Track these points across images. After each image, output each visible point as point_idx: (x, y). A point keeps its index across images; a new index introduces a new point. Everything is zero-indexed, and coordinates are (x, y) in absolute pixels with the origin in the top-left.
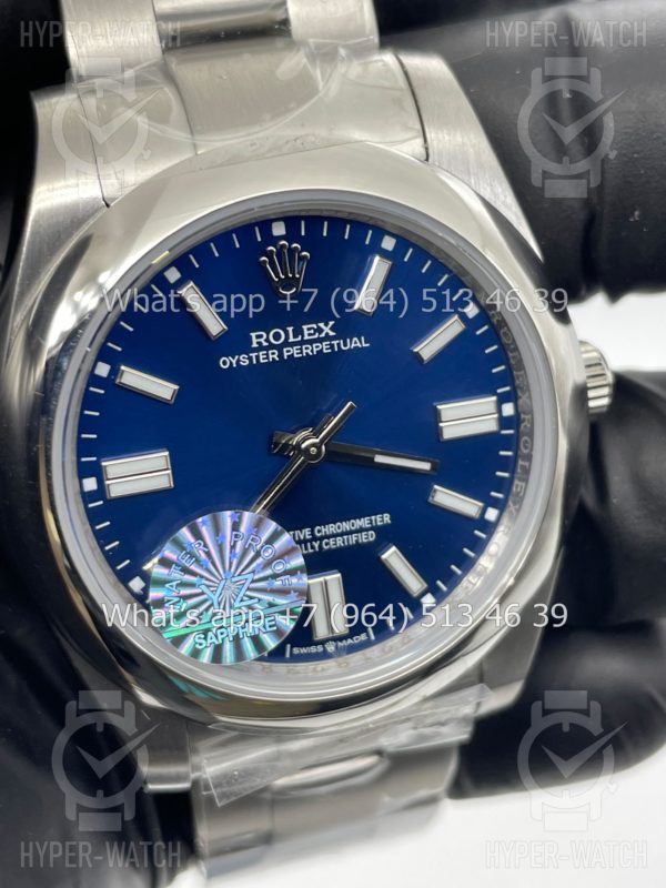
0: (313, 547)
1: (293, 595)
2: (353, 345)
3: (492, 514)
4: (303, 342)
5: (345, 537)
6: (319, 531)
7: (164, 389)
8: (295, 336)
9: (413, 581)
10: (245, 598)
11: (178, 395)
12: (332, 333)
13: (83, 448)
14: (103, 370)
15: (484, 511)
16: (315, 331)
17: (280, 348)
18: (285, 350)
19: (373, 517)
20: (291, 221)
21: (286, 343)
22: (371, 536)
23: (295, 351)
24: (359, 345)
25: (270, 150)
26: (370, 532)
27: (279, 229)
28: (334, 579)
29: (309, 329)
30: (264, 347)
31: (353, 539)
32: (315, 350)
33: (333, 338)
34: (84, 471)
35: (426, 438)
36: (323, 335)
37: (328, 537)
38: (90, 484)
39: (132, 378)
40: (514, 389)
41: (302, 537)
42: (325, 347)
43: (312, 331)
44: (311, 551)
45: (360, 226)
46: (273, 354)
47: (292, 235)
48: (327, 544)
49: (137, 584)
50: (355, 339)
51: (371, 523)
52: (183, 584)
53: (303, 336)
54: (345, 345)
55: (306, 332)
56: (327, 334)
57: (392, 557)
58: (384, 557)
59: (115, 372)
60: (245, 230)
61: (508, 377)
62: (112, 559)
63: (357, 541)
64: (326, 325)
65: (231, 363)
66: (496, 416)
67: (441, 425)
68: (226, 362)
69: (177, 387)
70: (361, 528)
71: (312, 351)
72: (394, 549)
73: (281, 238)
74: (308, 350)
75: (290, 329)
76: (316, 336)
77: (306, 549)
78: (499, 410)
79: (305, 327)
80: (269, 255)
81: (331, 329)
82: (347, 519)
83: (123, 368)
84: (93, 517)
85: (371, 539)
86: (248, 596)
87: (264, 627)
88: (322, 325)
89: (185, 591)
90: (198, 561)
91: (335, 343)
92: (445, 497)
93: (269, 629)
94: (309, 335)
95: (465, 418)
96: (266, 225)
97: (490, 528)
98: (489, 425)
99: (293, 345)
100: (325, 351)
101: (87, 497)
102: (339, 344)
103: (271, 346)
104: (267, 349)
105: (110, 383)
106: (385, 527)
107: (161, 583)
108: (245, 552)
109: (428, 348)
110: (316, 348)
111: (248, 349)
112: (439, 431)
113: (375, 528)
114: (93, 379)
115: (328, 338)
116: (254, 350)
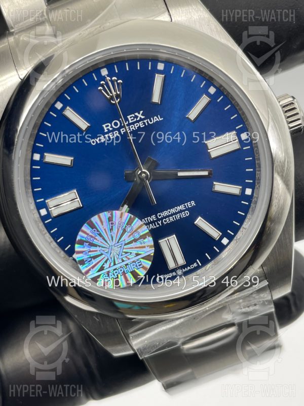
0: (158, 224)
1: (147, 248)
2: (155, 121)
3: (248, 191)
4: (129, 125)
5: (174, 216)
6: (160, 216)
7: (66, 160)
9: (215, 233)
10: (123, 254)
11: (74, 162)
12: (143, 117)
14: (37, 157)
15: (244, 191)
16: (134, 118)
17: (118, 129)
18: (121, 130)
19: (186, 204)
20: (109, 66)
21: (121, 127)
22: (187, 213)
24: (158, 120)
25: (88, 34)
26: (186, 212)
27: (104, 72)
28: (172, 239)
29: (131, 117)
31: (178, 216)
32: (136, 127)
33: (144, 119)
36: (138, 119)
37: (165, 218)
38: (44, 212)
39: (51, 158)
40: (245, 125)
41: (152, 220)
42: (141, 124)
43: (133, 118)
44: (158, 226)
45: (144, 60)
46: (116, 133)
48: (165, 221)
50: (155, 117)
51: (185, 207)
53: (129, 121)
54: (151, 121)
55: (130, 119)
56: (140, 118)
57: (200, 222)
58: (195, 223)
59: (42, 157)
60: (87, 75)
61: (240, 120)
63: (180, 217)
64: (139, 113)
66: (237, 141)
67: (209, 151)
69: (72, 158)
70: (181, 210)
71: (135, 128)
72: (200, 218)
73: (106, 76)
74: (133, 128)
76: (135, 120)
77: (155, 225)
78: (239, 138)
79: (129, 117)
80: (102, 86)
81: (142, 115)
82: (172, 207)
83: (45, 154)
85: (187, 215)
86: (125, 252)
87: (136, 266)
88: (137, 114)
90: (95, 239)
91: (145, 121)
92: (220, 187)
93: (139, 267)
94: (132, 120)
95: (221, 145)
96: (98, 71)
97: (249, 199)
98: (235, 146)
99: (125, 127)
100: (141, 126)
101: (44, 219)
102: (147, 122)
103: (114, 130)
104: (112, 131)
105: (41, 162)
106: (193, 208)
108: (118, 230)
109: (193, 114)
111: (103, 133)
112: (208, 154)
113: (188, 209)
114: (33, 162)
115: (141, 119)
116: (106, 133)
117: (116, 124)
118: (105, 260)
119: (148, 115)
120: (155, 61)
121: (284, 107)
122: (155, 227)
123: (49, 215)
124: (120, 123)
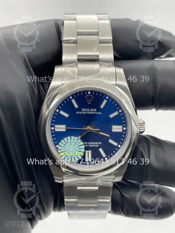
1: (82, 153)
3: (119, 146)
4: (91, 111)
7: (67, 115)
9: (104, 155)
10: (74, 151)
11: (69, 117)
13: (52, 122)
14: (58, 111)
15: (118, 145)
17: (87, 112)
20: (91, 92)
21: (88, 111)
23: (89, 113)
27: (89, 93)
28: (90, 152)
30: (84, 111)
34: (52, 126)
35: (109, 131)
38: (53, 128)
39: (62, 113)
40: (126, 125)
42: (94, 113)
45: (103, 94)
47: (91, 94)
49: (57, 146)
50: (99, 112)
52: (64, 147)
57: (101, 150)
58: (99, 150)
59: (59, 111)
60: (84, 92)
61: (125, 123)
62: (54, 141)
68: (77, 113)
69: (69, 115)
73: (89, 94)
74: (91, 113)
75: (89, 109)
78: (123, 128)
80: (87, 96)
82: (94, 142)
83: (61, 111)
84: (52, 134)
87: (76, 157)
89: (64, 148)
90: (67, 144)
92: (111, 141)
95: (117, 129)
96: (87, 92)
97: (119, 148)
98: (121, 131)
99: (89, 112)
101: (52, 130)
102: (97, 113)
103: (85, 111)
104: (84, 112)
105: (58, 113)
107: (61, 146)
108: (75, 144)
109: (112, 116)
110: (93, 113)
111: (81, 111)
112: (112, 130)
114: (56, 112)
115: (95, 111)
116: (82, 111)
117: (86, 110)
118: (67, 151)
119: (97, 111)
120: (106, 96)
121: (140, 124)
123: (54, 130)
124: (88, 110)
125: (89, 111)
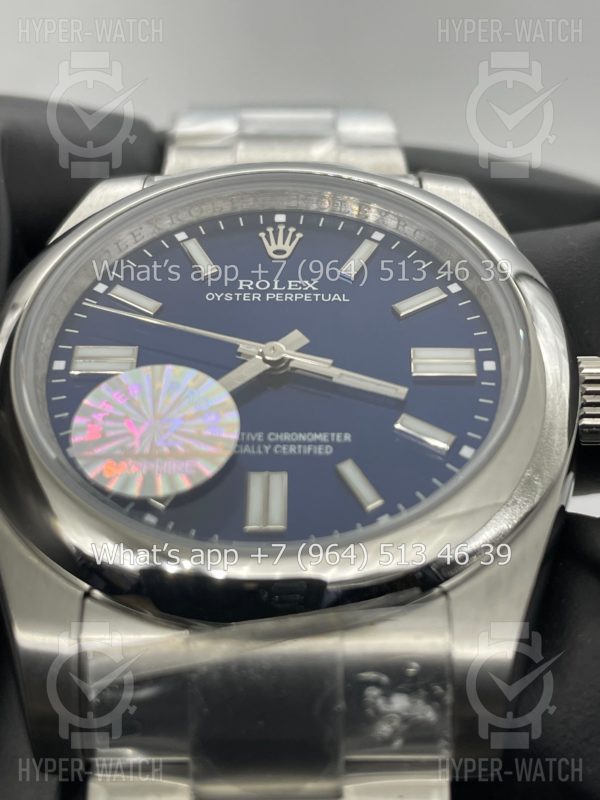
0: (263, 449)
2: (334, 299)
3: (466, 452)
4: (286, 291)
5: (300, 446)
6: (273, 437)
7: (149, 303)
8: (279, 286)
9: (369, 494)
12: (314, 288)
16: (299, 285)
17: (264, 293)
18: (268, 295)
19: (333, 434)
20: (293, 214)
21: (271, 290)
22: (329, 450)
23: (277, 297)
24: (339, 299)
26: (328, 446)
27: (280, 218)
28: (279, 480)
29: (293, 283)
30: (251, 290)
31: (308, 449)
32: (297, 298)
33: (315, 292)
36: (306, 289)
37: (281, 443)
41: (253, 439)
42: (307, 298)
43: (296, 285)
44: (260, 452)
45: (352, 223)
46: (257, 296)
47: (290, 222)
48: (278, 449)
50: (337, 295)
51: (330, 438)
53: (287, 287)
54: (326, 297)
55: (290, 285)
56: (310, 288)
57: (350, 471)
58: (340, 468)
60: (251, 215)
63: (312, 452)
64: (311, 282)
65: (216, 297)
67: (414, 361)
68: (212, 296)
69: (162, 304)
70: (318, 441)
71: (294, 298)
72: (352, 463)
73: (281, 223)
74: (289, 297)
75: (276, 281)
76: (300, 288)
77: (256, 450)
79: (290, 282)
81: (314, 285)
82: (305, 431)
85: (327, 452)
88: (306, 282)
91: (317, 295)
94: (293, 287)
95: (442, 360)
96: (270, 215)
97: (464, 463)
99: (276, 292)
100: (306, 300)
102: (320, 297)
103: (256, 290)
104: (252, 292)
106: (345, 444)
109: (408, 307)
110: (297, 296)
111: (234, 290)
113: (334, 444)
115: (310, 290)
116: (240, 291)
117: (263, 285)
120: (371, 229)
122: (253, 452)
124: (272, 285)
125: (276, 288)
